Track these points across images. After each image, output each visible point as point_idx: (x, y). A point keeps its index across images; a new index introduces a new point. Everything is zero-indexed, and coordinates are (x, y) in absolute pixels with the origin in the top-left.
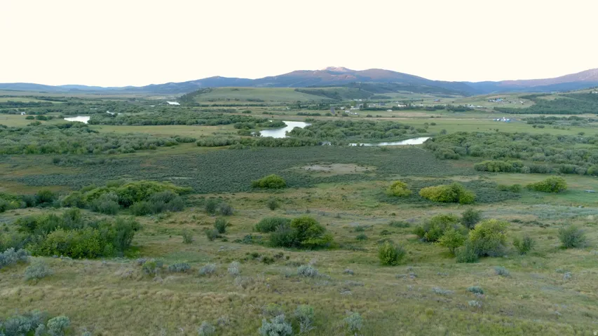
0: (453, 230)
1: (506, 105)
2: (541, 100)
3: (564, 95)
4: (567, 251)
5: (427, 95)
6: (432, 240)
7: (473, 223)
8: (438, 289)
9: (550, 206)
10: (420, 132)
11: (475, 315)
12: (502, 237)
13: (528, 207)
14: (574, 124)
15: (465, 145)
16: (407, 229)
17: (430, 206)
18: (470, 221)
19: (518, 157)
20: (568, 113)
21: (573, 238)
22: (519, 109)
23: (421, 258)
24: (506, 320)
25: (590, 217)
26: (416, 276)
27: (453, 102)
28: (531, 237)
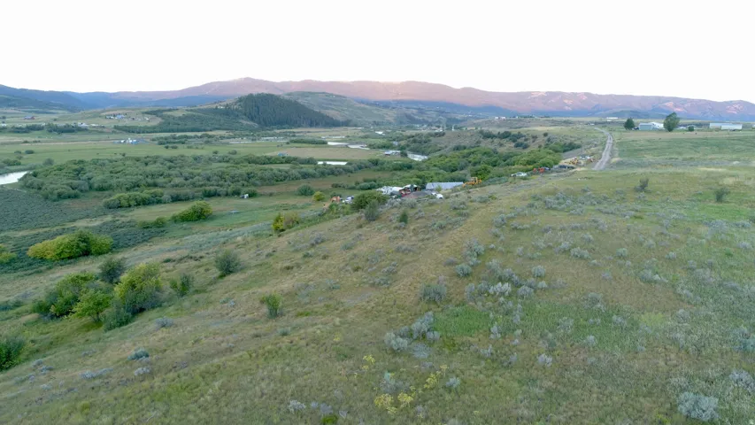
0: (92, 291)
1: (128, 122)
2: (169, 117)
3: (191, 110)
4: (226, 278)
5: (10, 110)
6: (64, 312)
7: (116, 276)
8: (88, 372)
9: (199, 236)
10: (9, 165)
11: (146, 384)
12: (157, 282)
13: (178, 241)
14: (207, 142)
15: (85, 177)
16: (18, 309)
17: (50, 268)
18: (111, 274)
19: (155, 185)
20: (199, 131)
21: (229, 262)
22: (146, 127)
23: (51, 343)
24: (182, 375)
25: (239, 238)
26: (50, 369)
27: (55, 120)
28: (187, 274)
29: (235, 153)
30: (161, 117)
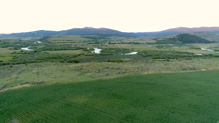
3: (164, 39)
14: (168, 47)
20: (166, 44)
22: (153, 43)
29: (174, 50)
30: (157, 40)
